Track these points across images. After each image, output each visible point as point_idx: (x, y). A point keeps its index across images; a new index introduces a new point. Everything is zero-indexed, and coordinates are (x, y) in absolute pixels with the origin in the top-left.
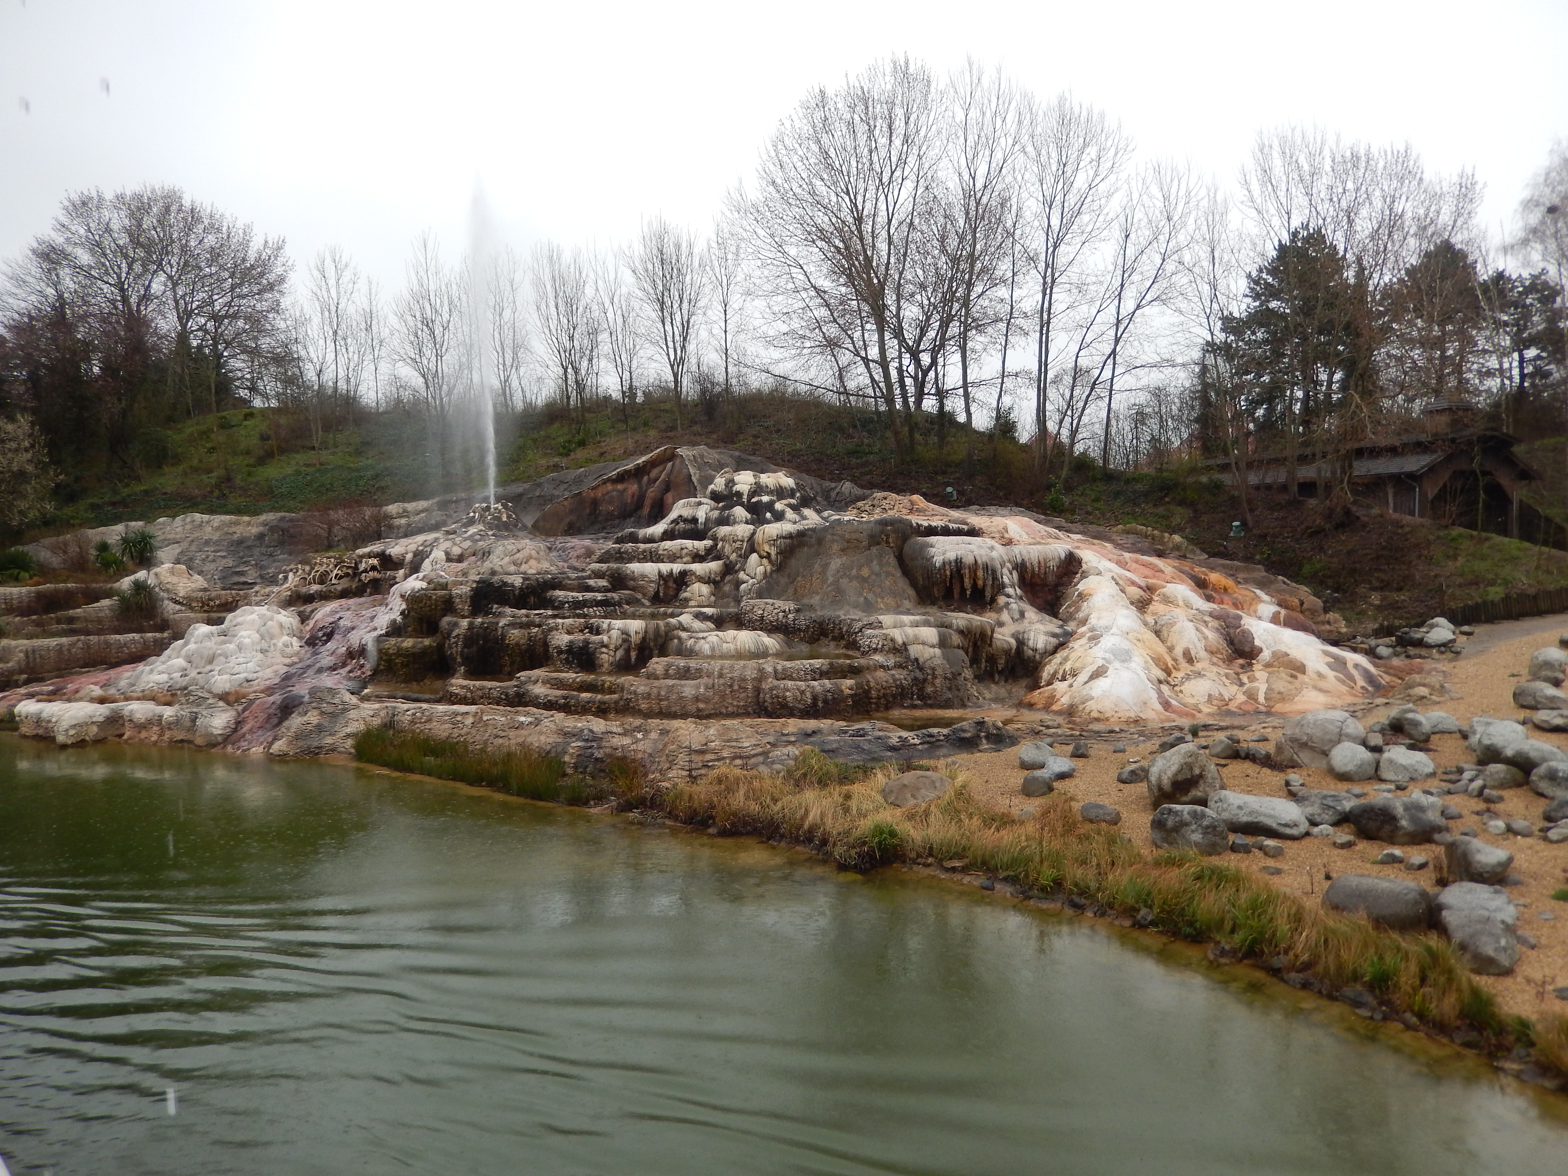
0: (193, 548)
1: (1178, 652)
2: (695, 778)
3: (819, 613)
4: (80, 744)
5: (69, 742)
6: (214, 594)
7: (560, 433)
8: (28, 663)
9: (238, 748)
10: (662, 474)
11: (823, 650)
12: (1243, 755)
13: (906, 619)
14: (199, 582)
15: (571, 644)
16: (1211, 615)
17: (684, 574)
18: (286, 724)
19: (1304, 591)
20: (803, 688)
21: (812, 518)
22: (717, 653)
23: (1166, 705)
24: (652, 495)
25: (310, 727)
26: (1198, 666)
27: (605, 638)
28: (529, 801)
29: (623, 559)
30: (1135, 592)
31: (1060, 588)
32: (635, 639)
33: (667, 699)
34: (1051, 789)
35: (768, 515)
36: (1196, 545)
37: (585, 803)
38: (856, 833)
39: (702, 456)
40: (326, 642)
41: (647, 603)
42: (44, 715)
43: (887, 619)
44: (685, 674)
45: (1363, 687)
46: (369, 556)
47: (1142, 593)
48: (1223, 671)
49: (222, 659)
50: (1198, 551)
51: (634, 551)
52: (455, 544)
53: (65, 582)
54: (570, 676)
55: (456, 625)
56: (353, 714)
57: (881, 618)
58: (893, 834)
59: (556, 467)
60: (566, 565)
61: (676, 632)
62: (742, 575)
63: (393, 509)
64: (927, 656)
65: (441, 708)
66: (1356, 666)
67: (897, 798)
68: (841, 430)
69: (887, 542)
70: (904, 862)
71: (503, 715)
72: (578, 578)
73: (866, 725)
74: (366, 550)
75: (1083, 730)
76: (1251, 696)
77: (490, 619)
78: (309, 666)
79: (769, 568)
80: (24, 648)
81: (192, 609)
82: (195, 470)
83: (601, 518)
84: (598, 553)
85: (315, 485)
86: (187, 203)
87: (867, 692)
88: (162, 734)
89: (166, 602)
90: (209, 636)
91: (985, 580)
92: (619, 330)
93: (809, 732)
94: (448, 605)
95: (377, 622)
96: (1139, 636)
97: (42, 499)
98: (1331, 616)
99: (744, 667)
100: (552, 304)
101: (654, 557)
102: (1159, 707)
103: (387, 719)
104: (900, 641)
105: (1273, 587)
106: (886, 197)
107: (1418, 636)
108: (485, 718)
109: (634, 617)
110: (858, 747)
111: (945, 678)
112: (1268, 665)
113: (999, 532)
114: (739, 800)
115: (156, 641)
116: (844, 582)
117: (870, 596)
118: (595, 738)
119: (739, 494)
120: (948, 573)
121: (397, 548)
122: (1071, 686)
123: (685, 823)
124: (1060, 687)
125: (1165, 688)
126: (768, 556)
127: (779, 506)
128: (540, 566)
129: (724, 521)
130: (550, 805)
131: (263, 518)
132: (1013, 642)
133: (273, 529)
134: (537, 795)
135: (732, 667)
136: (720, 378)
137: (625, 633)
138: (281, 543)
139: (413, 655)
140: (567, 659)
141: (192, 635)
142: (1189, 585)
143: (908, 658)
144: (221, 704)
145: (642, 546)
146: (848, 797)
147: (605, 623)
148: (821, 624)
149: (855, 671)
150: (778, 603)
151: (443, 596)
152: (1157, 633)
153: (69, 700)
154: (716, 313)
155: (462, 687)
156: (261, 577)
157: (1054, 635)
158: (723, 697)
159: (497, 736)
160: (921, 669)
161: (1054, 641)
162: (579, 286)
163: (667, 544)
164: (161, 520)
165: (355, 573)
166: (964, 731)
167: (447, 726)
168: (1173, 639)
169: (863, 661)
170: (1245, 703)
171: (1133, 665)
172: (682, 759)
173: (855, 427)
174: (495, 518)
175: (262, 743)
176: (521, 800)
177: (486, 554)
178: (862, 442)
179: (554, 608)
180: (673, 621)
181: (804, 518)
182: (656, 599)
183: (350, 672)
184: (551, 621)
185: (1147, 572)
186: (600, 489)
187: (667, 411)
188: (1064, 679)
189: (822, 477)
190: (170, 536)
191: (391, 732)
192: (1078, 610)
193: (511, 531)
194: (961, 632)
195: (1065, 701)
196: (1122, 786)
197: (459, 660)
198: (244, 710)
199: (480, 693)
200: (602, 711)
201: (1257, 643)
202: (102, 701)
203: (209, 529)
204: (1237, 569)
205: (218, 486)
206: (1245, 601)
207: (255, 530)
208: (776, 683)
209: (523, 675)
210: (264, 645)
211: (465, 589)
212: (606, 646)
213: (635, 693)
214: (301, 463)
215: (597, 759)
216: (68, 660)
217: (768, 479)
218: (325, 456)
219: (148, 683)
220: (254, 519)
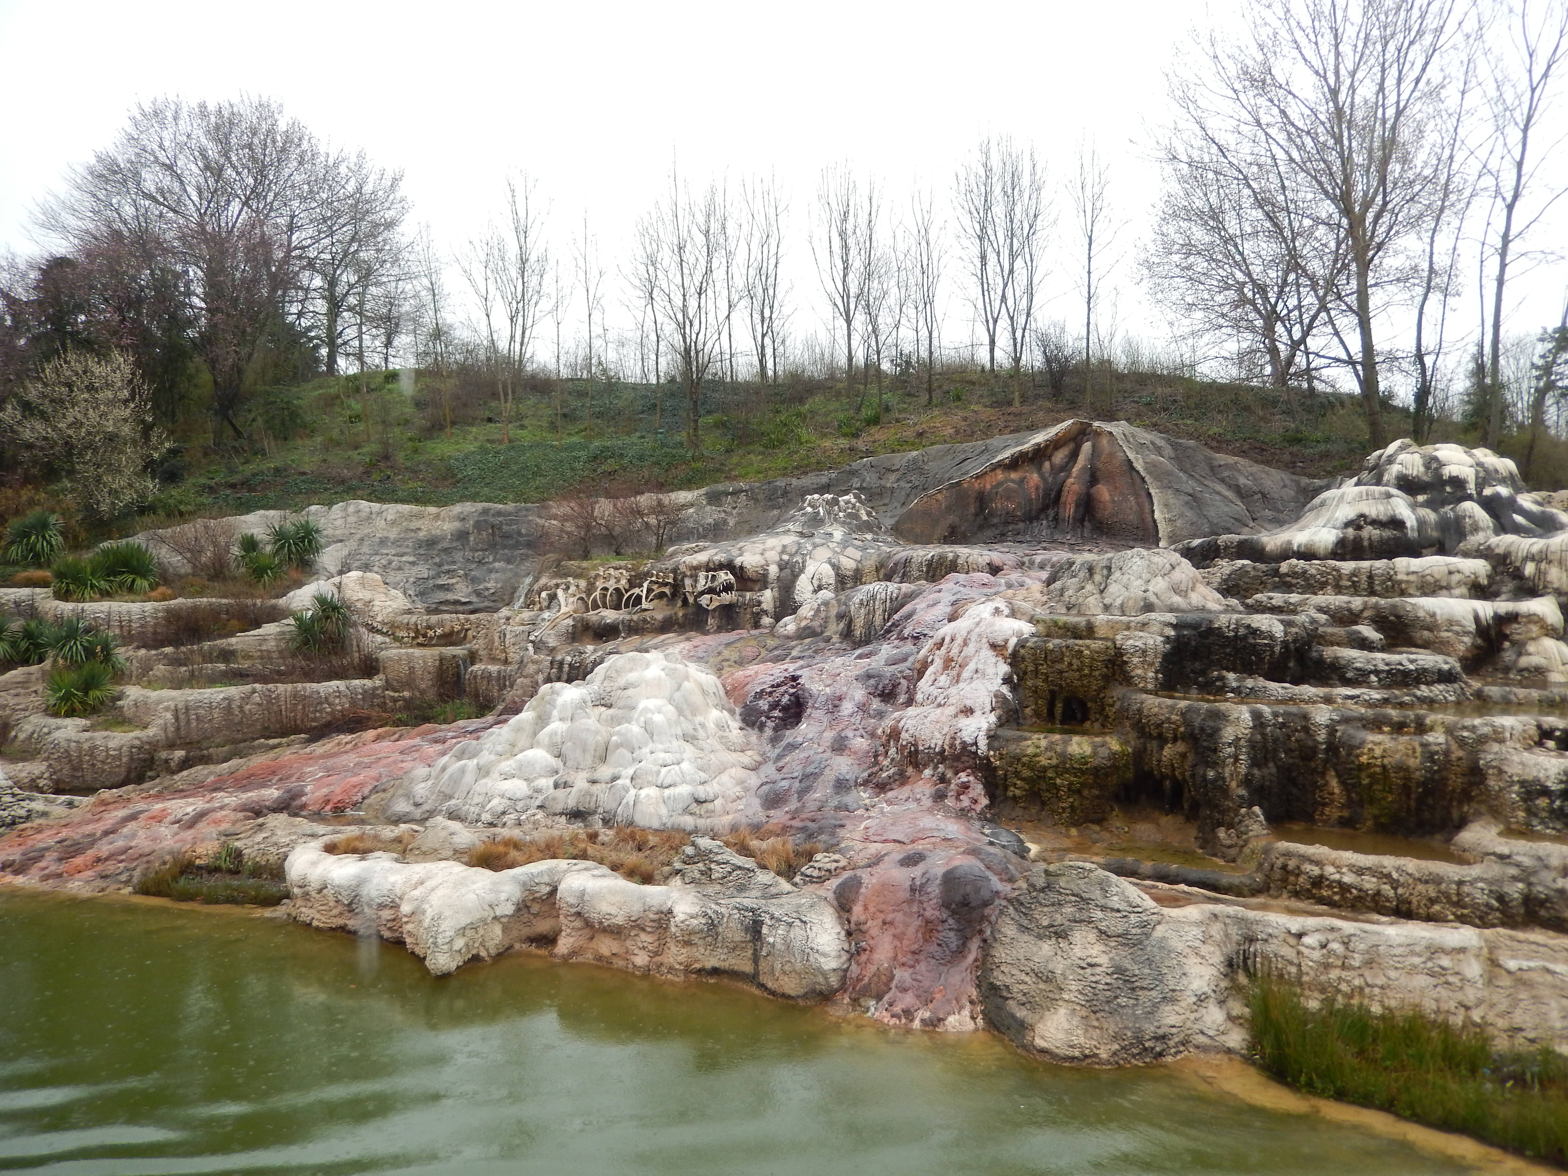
0: (365, 549)
5: (452, 969)
8: (178, 729)
10: (1077, 460)
14: (399, 599)
17: (1506, 619)
24: (1076, 487)
25: (1101, 976)
40: (789, 722)
42: (366, 889)
46: (709, 567)
53: (201, 594)
56: (1172, 940)
80: (172, 704)
82: (336, 443)
83: (995, 521)
85: (515, 468)
88: (663, 952)
89: (361, 630)
90: (581, 706)
94: (1113, 669)
97: (142, 475)
101: (1378, 585)
119: (1458, 482)
121: (749, 556)
133: (476, 526)
138: (492, 546)
151: (1092, 651)
163: (1413, 563)
164: (313, 508)
167: (1423, 981)
186: (988, 478)
187: (973, 382)
197: (1246, 792)
203: (382, 523)
205: (373, 465)
207: (449, 527)
210: (687, 727)
211: (1152, 640)
214: (483, 438)
216: (240, 723)
217: (1494, 458)
218: (511, 430)
220: (444, 511)
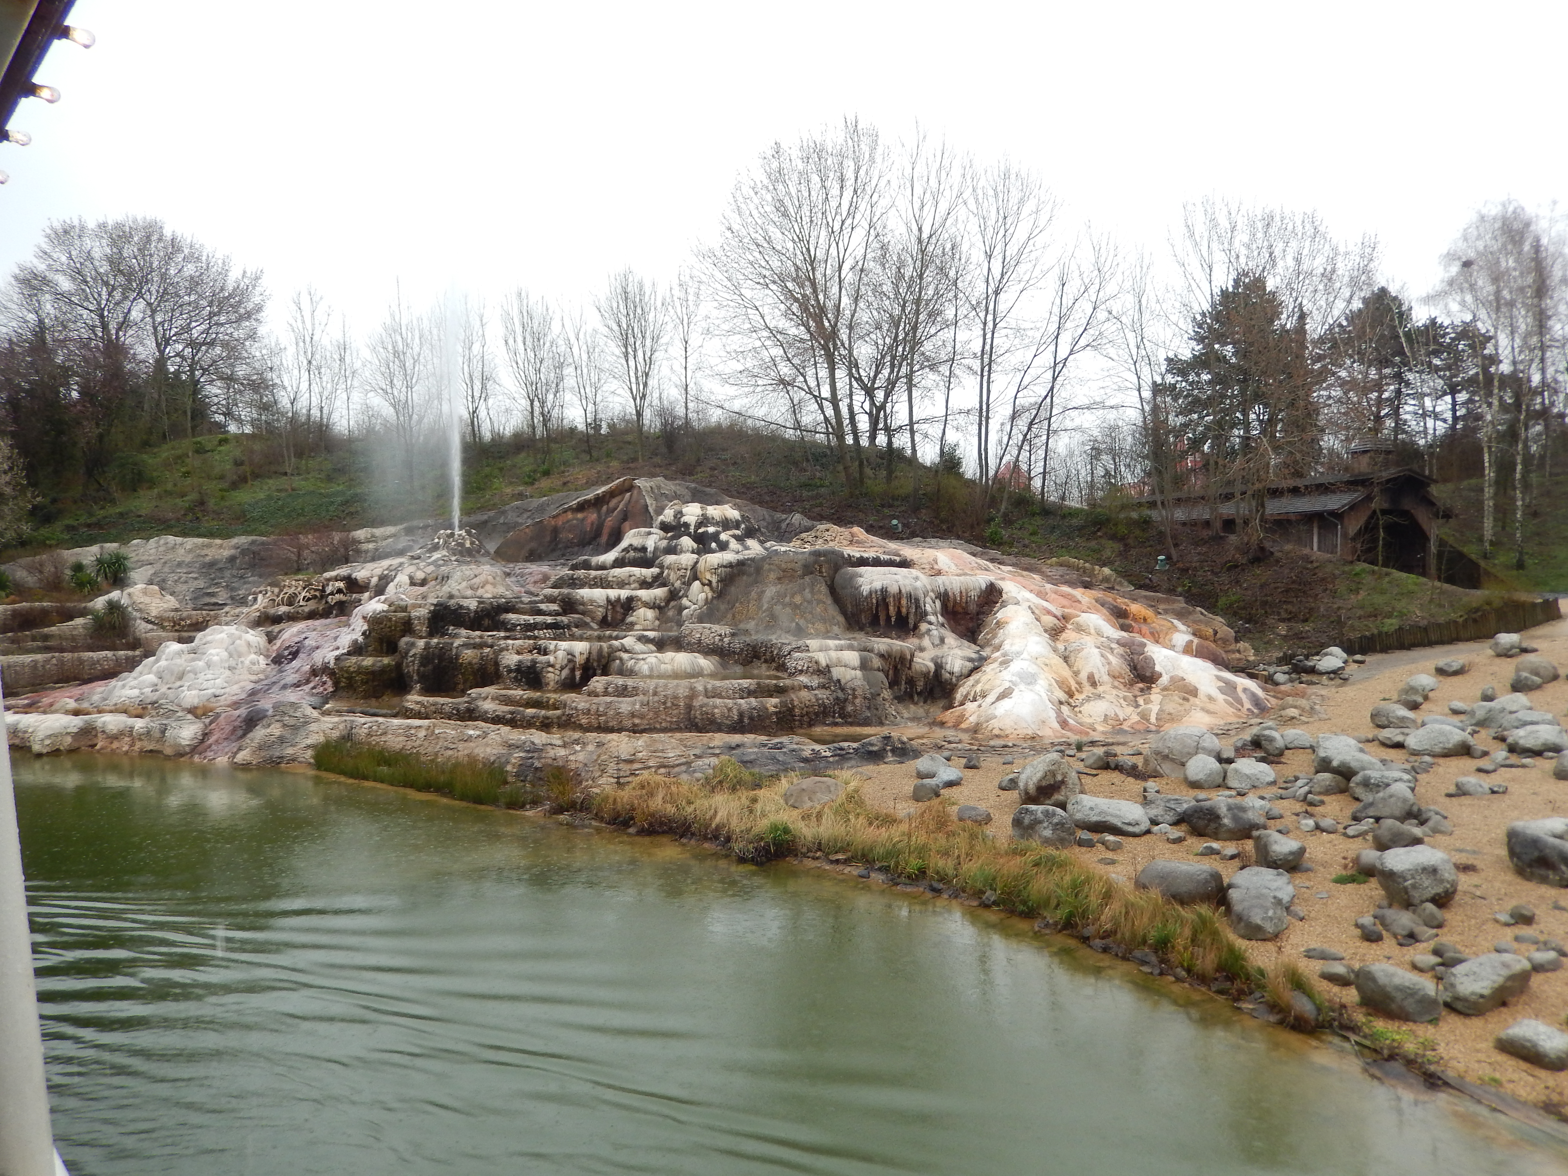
0: (166, 570)
1: (1083, 676)
2: (624, 784)
3: (754, 637)
4: (55, 753)
5: (45, 751)
6: (185, 614)
7: (526, 462)
9: (205, 758)
10: (621, 503)
11: (756, 672)
12: (1113, 766)
13: (832, 643)
14: (171, 602)
15: (520, 664)
16: (1118, 642)
17: (630, 599)
18: (250, 735)
19: (1219, 622)
20: (730, 705)
21: (755, 548)
22: (655, 673)
23: (1064, 724)
24: (610, 524)
25: (272, 739)
26: (1100, 689)
27: (551, 658)
28: (472, 805)
29: (575, 584)
30: (1049, 620)
31: (981, 616)
32: (580, 660)
33: (605, 714)
34: (938, 795)
35: (714, 545)
36: (1123, 577)
37: (522, 806)
38: (756, 830)
39: (659, 488)
40: (292, 660)
41: (595, 626)
42: (21, 726)
43: (813, 643)
44: (623, 692)
45: (1248, 710)
46: (336, 579)
47: (1057, 622)
48: (1122, 694)
49: (192, 675)
50: (1126, 583)
51: (586, 577)
52: (418, 569)
53: (40, 600)
54: (518, 693)
55: (413, 645)
56: (313, 727)
57: (808, 642)
58: (786, 831)
59: (521, 496)
60: (523, 590)
61: (618, 653)
62: (685, 601)
63: (361, 534)
64: (848, 677)
65: (396, 722)
66: (1245, 690)
67: (796, 801)
68: (795, 463)
69: (820, 572)
70: (796, 855)
71: (453, 729)
72: (530, 602)
73: (785, 739)
74: (333, 574)
75: (981, 745)
76: (1144, 716)
77: (446, 639)
78: (274, 683)
79: (710, 595)
81: (163, 628)
82: (168, 493)
83: (560, 546)
84: (553, 579)
85: (286, 510)
86: (168, 233)
87: (791, 710)
88: (132, 745)
89: (139, 621)
90: (180, 653)
91: (908, 608)
92: (584, 364)
93: (733, 745)
94: (407, 627)
95: (338, 643)
96: (1047, 662)
97: (19, 520)
98: (1241, 645)
99: (677, 686)
100: (520, 339)
101: (604, 584)
102: (1056, 726)
103: (345, 733)
104: (823, 663)
105: (1191, 617)
106: (837, 244)
107: (1311, 664)
108: (437, 732)
109: (581, 639)
110: (774, 758)
111: (865, 698)
112: (1165, 689)
113: (929, 563)
114: (657, 803)
115: (127, 658)
116: (778, 608)
117: (802, 622)
118: (535, 750)
119: (686, 525)
120: (874, 601)
121: (363, 572)
122: (980, 706)
123: (609, 823)
124: (970, 706)
125: (1065, 709)
126: (710, 584)
127: (723, 537)
128: (496, 590)
129: (671, 550)
130: (489, 808)
131: (235, 541)
132: (932, 666)
133: (244, 552)
134: (478, 800)
135: (666, 686)
136: (680, 411)
137: (570, 653)
138: (252, 566)
139: (373, 673)
140: (516, 678)
141: (163, 652)
142: (1104, 615)
143: (831, 679)
144: (190, 716)
145: (593, 573)
146: (754, 800)
147: (552, 645)
148: (754, 647)
149: (780, 691)
150: (716, 627)
151: (403, 618)
152: (1066, 659)
153: (45, 712)
154: (677, 350)
155: (417, 703)
156: (232, 598)
157: (971, 660)
158: (657, 713)
159: (447, 748)
160: (843, 689)
161: (970, 665)
162: (546, 322)
163: (617, 571)
164: (135, 542)
165: (323, 595)
166: (872, 745)
167: (401, 738)
168: (1078, 664)
169: (788, 682)
170: (1138, 723)
171: (1037, 688)
172: (612, 768)
173: (808, 460)
174: (459, 544)
175: (227, 753)
176: (464, 804)
177: (445, 578)
178: (815, 475)
179: (507, 630)
180: (616, 643)
181: (747, 548)
182: (604, 623)
183: (314, 688)
184: (502, 642)
185: (1065, 602)
186: (561, 518)
187: (629, 443)
188: (975, 700)
189: (774, 509)
190: (143, 558)
191: (349, 744)
192: (994, 637)
193: (474, 556)
194: (882, 656)
195: (973, 719)
196: (1001, 792)
197: (415, 677)
198: (211, 723)
199: (433, 708)
200: (546, 726)
201: (1158, 668)
202: (76, 713)
203: (181, 551)
204: (1159, 600)
205: (190, 509)
206: (1162, 631)
207: (226, 553)
208: (706, 700)
209: (474, 692)
210: (232, 662)
211: (423, 612)
212: (552, 666)
213: (576, 709)
214: (274, 488)
215: (536, 769)
216: (43, 676)
217: (714, 511)
218: (297, 482)
219: (120, 697)
220: (226, 543)
